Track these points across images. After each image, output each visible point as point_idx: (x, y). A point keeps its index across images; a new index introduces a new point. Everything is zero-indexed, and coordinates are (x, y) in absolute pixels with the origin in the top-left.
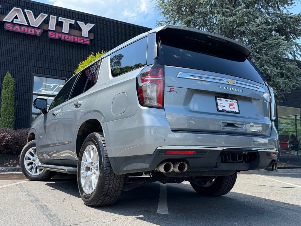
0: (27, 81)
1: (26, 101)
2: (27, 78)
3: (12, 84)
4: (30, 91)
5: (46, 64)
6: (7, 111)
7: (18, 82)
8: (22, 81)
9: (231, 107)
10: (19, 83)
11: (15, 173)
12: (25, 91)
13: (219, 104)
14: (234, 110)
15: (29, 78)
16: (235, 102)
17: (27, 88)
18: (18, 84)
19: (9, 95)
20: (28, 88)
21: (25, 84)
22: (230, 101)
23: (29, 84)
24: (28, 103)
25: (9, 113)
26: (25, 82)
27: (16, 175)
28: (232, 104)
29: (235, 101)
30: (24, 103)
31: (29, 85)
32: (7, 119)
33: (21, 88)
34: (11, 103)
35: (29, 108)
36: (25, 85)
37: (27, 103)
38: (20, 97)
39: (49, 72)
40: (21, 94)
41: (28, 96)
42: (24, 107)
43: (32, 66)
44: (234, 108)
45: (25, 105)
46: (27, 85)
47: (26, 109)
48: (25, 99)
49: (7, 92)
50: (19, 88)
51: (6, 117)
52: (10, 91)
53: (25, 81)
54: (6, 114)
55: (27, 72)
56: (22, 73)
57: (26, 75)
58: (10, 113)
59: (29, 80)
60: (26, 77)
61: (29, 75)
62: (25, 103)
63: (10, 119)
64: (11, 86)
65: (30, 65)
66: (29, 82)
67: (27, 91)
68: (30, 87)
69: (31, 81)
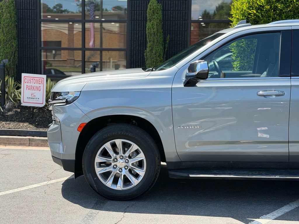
0: (182, 4)
1: (181, 34)
3: (158, 14)
4: (186, 18)
6: (153, 52)
7: (169, 6)
8: (174, 4)
10: (171, 8)
12: (179, 19)
18: (169, 9)
19: (155, 29)
20: (184, 14)
21: (179, 8)
23: (184, 7)
24: (183, 35)
25: (155, 54)
26: (179, 5)
30: (178, 37)
31: (184, 9)
32: (154, 63)
33: (174, 14)
34: (157, 41)
35: (185, 43)
36: (179, 9)
38: (174, 28)
40: (174, 24)
41: (184, 25)
42: (178, 43)
45: (181, 38)
46: (182, 9)
47: (182, 45)
48: (180, 31)
49: (152, 25)
50: (172, 15)
51: (153, 60)
52: (155, 23)
54: (152, 56)
58: (157, 54)
62: (181, 36)
63: (158, 62)
64: (156, 16)
67: (182, 18)
68: (186, 11)
69: (187, 2)
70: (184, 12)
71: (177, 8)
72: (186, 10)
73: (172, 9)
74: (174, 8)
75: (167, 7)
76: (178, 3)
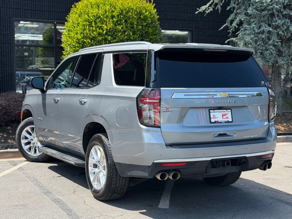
0: (7, 29)
1: (7, 55)
2: (6, 25)
4: (11, 42)
5: (28, 4)
9: (224, 117)
11: (9, 150)
12: (5, 42)
13: (212, 116)
14: (226, 120)
15: (9, 25)
16: (229, 112)
17: (7, 38)
20: (9, 38)
21: (4, 32)
22: (224, 112)
23: (9, 32)
24: (10, 57)
26: (4, 30)
27: (11, 154)
28: (225, 114)
29: (228, 110)
30: (5, 58)
31: (9, 34)
35: (12, 63)
36: (4, 34)
37: (8, 58)
39: (32, 15)
41: (9, 48)
42: (5, 63)
43: (11, 8)
44: (227, 118)
45: (7, 59)
46: (7, 34)
47: (9, 65)
48: (6, 53)
53: (4, 28)
55: (6, 16)
57: (4, 21)
59: (8, 27)
60: (4, 23)
61: (9, 20)
62: (7, 57)
65: (8, 7)
66: (9, 29)
67: (8, 42)
68: (11, 36)
69: (11, 28)
70: (9, 36)
72: (11, 34)
76: (3, 29)
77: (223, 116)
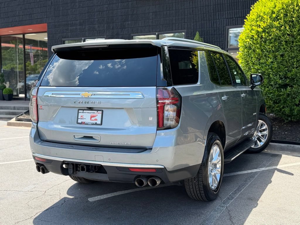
0: (221, 36)
2: (221, 33)
4: (224, 47)
9: (93, 119)
14: (95, 122)
15: (222, 33)
16: (99, 113)
17: (220, 44)
20: (222, 44)
21: (219, 40)
22: (93, 113)
23: (222, 39)
26: (219, 38)
28: (95, 116)
31: (222, 41)
36: (219, 41)
43: (225, 18)
44: (96, 120)
53: (219, 36)
55: (221, 26)
56: (216, 28)
57: (219, 30)
59: (222, 35)
60: (219, 32)
61: (222, 29)
65: (223, 18)
66: (222, 37)
68: (224, 42)
69: (224, 35)
71: (217, 40)
73: (214, 41)
74: (215, 40)
75: (210, 40)
77: (91, 117)
